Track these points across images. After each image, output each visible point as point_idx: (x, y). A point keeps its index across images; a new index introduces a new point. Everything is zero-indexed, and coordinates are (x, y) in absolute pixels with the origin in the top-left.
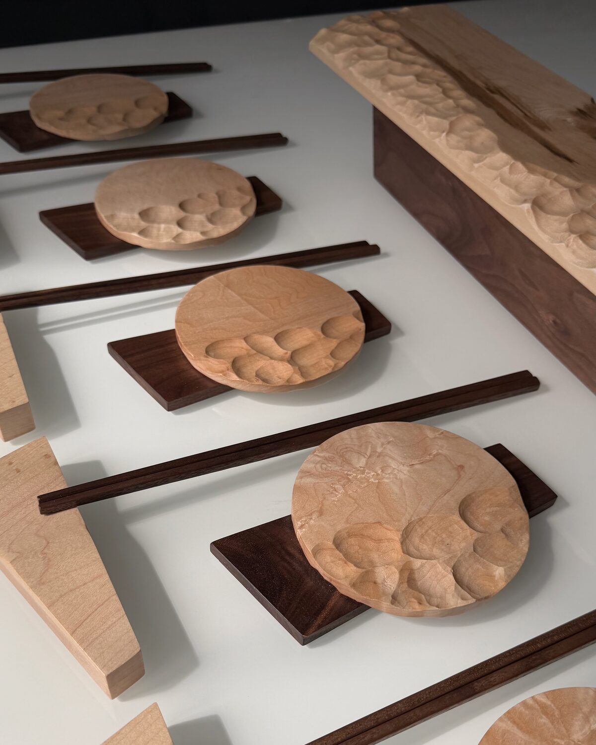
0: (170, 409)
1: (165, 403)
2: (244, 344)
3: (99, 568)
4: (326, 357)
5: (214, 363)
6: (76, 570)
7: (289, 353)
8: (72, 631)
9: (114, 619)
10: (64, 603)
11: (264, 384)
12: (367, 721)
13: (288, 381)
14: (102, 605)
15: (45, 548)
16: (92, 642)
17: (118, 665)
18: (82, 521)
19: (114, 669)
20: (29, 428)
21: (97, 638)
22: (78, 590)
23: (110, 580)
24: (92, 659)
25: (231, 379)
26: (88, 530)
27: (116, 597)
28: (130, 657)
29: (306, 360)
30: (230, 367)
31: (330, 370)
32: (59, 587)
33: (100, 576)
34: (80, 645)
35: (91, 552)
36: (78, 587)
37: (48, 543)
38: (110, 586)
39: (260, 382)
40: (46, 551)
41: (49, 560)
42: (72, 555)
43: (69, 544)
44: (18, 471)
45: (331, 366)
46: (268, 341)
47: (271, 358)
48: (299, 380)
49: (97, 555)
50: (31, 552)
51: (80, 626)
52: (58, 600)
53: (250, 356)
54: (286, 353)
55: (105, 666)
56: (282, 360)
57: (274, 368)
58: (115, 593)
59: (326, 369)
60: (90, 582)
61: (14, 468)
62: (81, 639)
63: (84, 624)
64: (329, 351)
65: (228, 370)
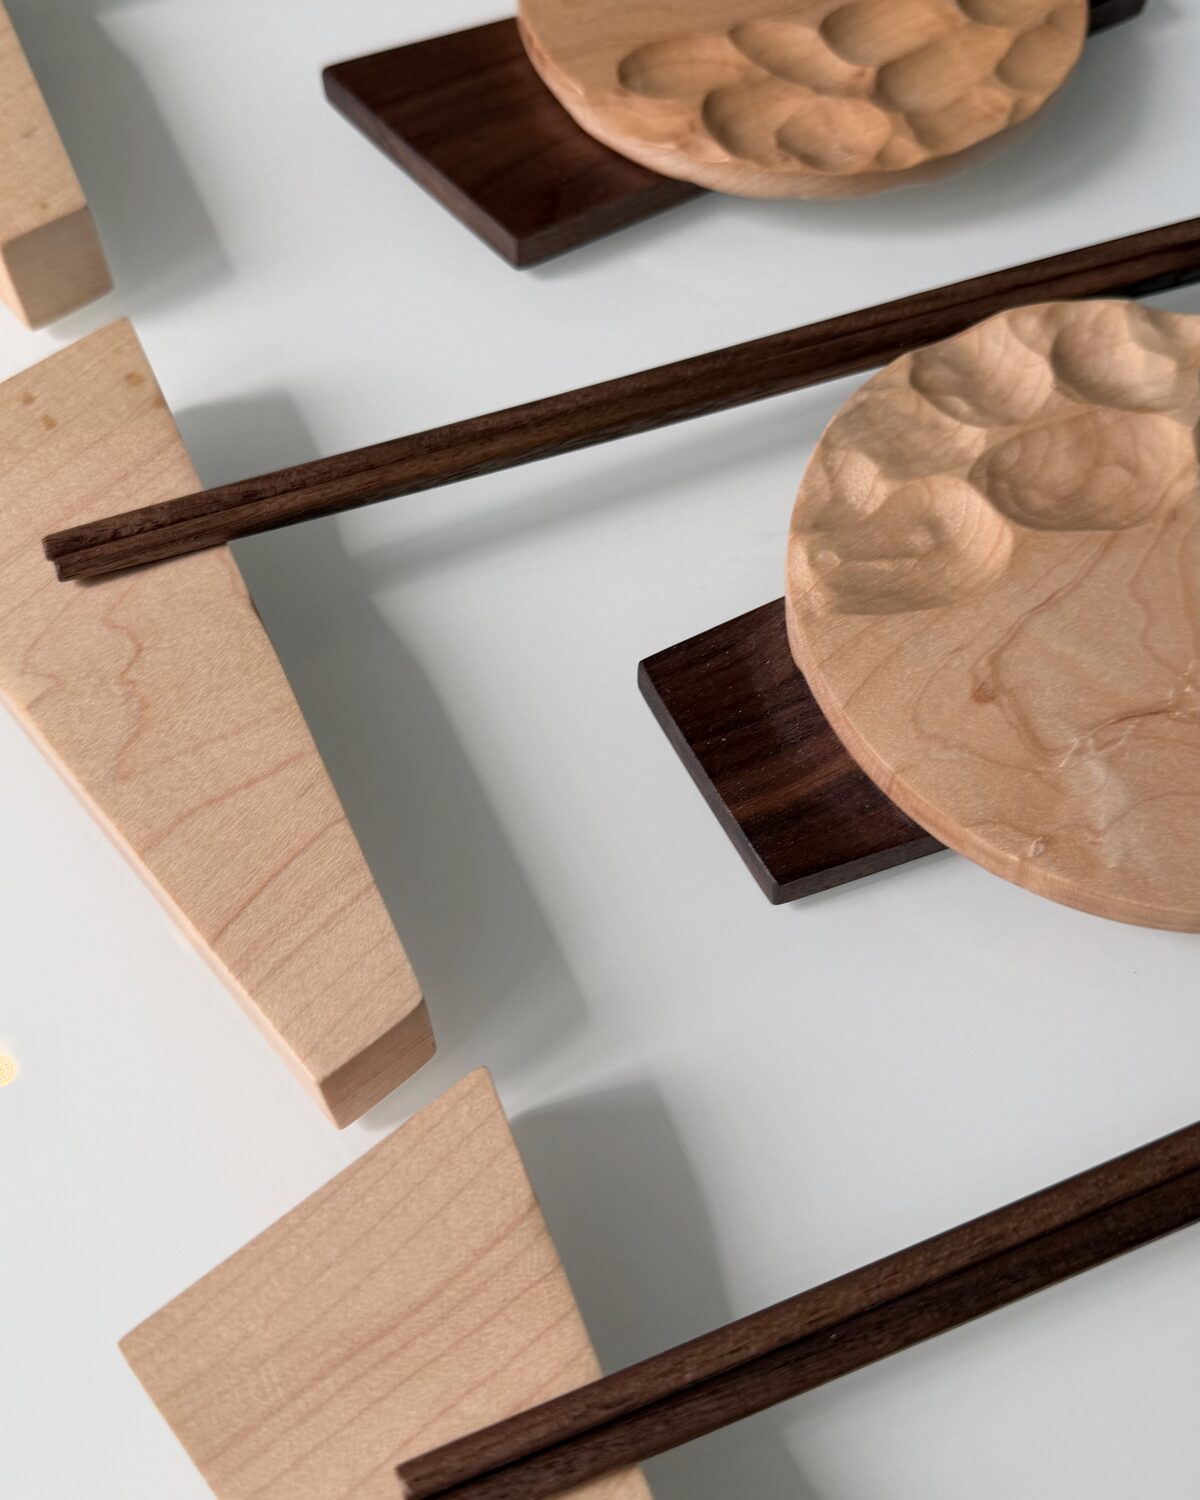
0: (523, 260)
1: (510, 241)
2: (728, 51)
3: (291, 735)
4: (984, 82)
5: (643, 109)
6: (223, 737)
7: (871, 73)
8: (213, 931)
9: (342, 899)
10: (188, 842)
11: (808, 170)
12: (1141, 1164)
13: (881, 156)
14: (304, 850)
15: (130, 665)
16: (274, 970)
17: (353, 1048)
18: (241, 584)
19: (343, 1059)
20: (95, 285)
21: (289, 958)
22: (232, 800)
23: (324, 772)
24: (275, 1026)
25: (707, 163)
26: (260, 619)
27: (344, 829)
28: (393, 1023)
29: (927, 92)
30: (699, 122)
31: (1001, 122)
32: (173, 790)
33: (296, 759)
34: (239, 976)
35: (267, 682)
36: (232, 792)
37: (139, 649)
38: (325, 790)
39: (795, 165)
40: (133, 674)
41: (145, 705)
42: (210, 692)
43: (200, 653)
44: (50, 423)
45: (1001, 110)
46: (802, 39)
47: (819, 89)
48: (912, 153)
49: (286, 693)
50: (88, 676)
51: (238, 915)
52: (169, 833)
53: (751, 84)
54: (861, 74)
55: (314, 1049)
56: (850, 92)
57: (828, 120)
58: (341, 812)
59: (988, 117)
60: (265, 777)
61: (38, 415)
62: (241, 959)
63: (249, 910)
64: (990, 65)
65: (693, 129)
